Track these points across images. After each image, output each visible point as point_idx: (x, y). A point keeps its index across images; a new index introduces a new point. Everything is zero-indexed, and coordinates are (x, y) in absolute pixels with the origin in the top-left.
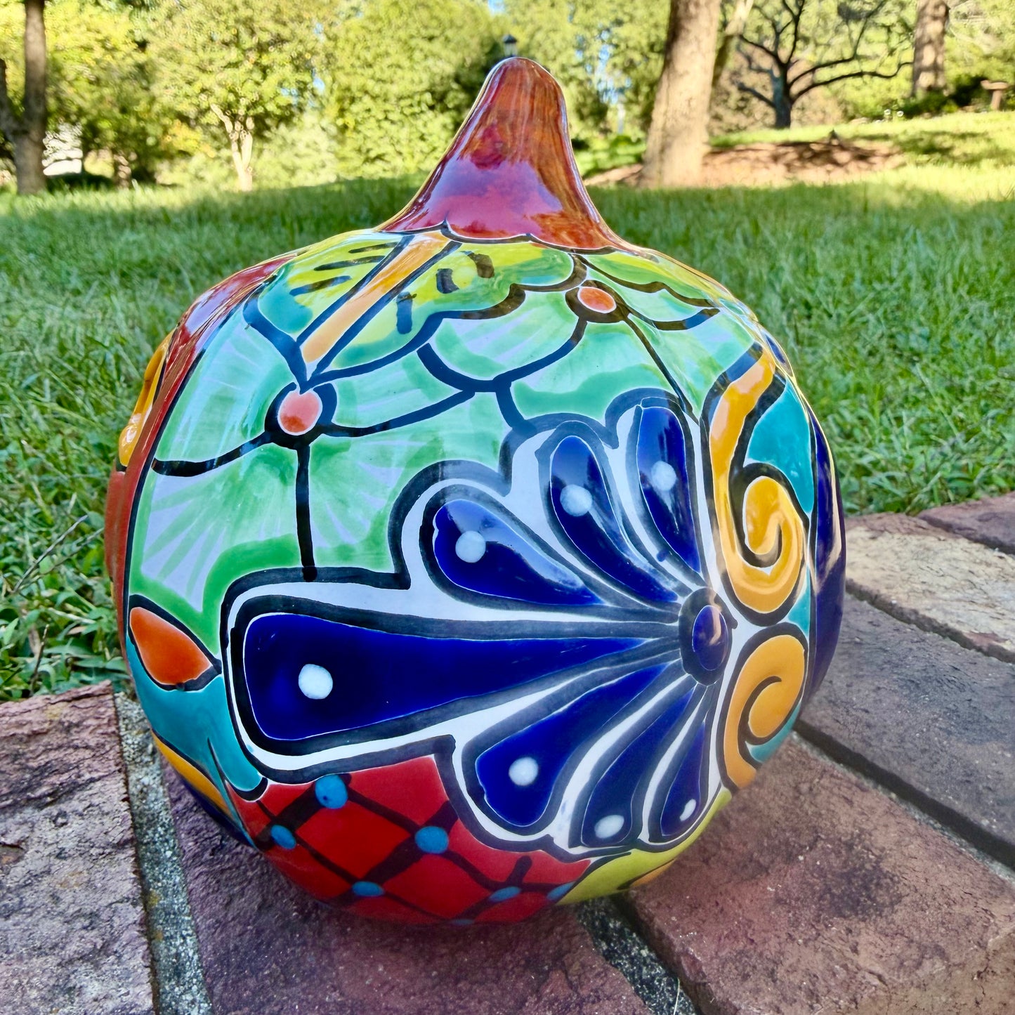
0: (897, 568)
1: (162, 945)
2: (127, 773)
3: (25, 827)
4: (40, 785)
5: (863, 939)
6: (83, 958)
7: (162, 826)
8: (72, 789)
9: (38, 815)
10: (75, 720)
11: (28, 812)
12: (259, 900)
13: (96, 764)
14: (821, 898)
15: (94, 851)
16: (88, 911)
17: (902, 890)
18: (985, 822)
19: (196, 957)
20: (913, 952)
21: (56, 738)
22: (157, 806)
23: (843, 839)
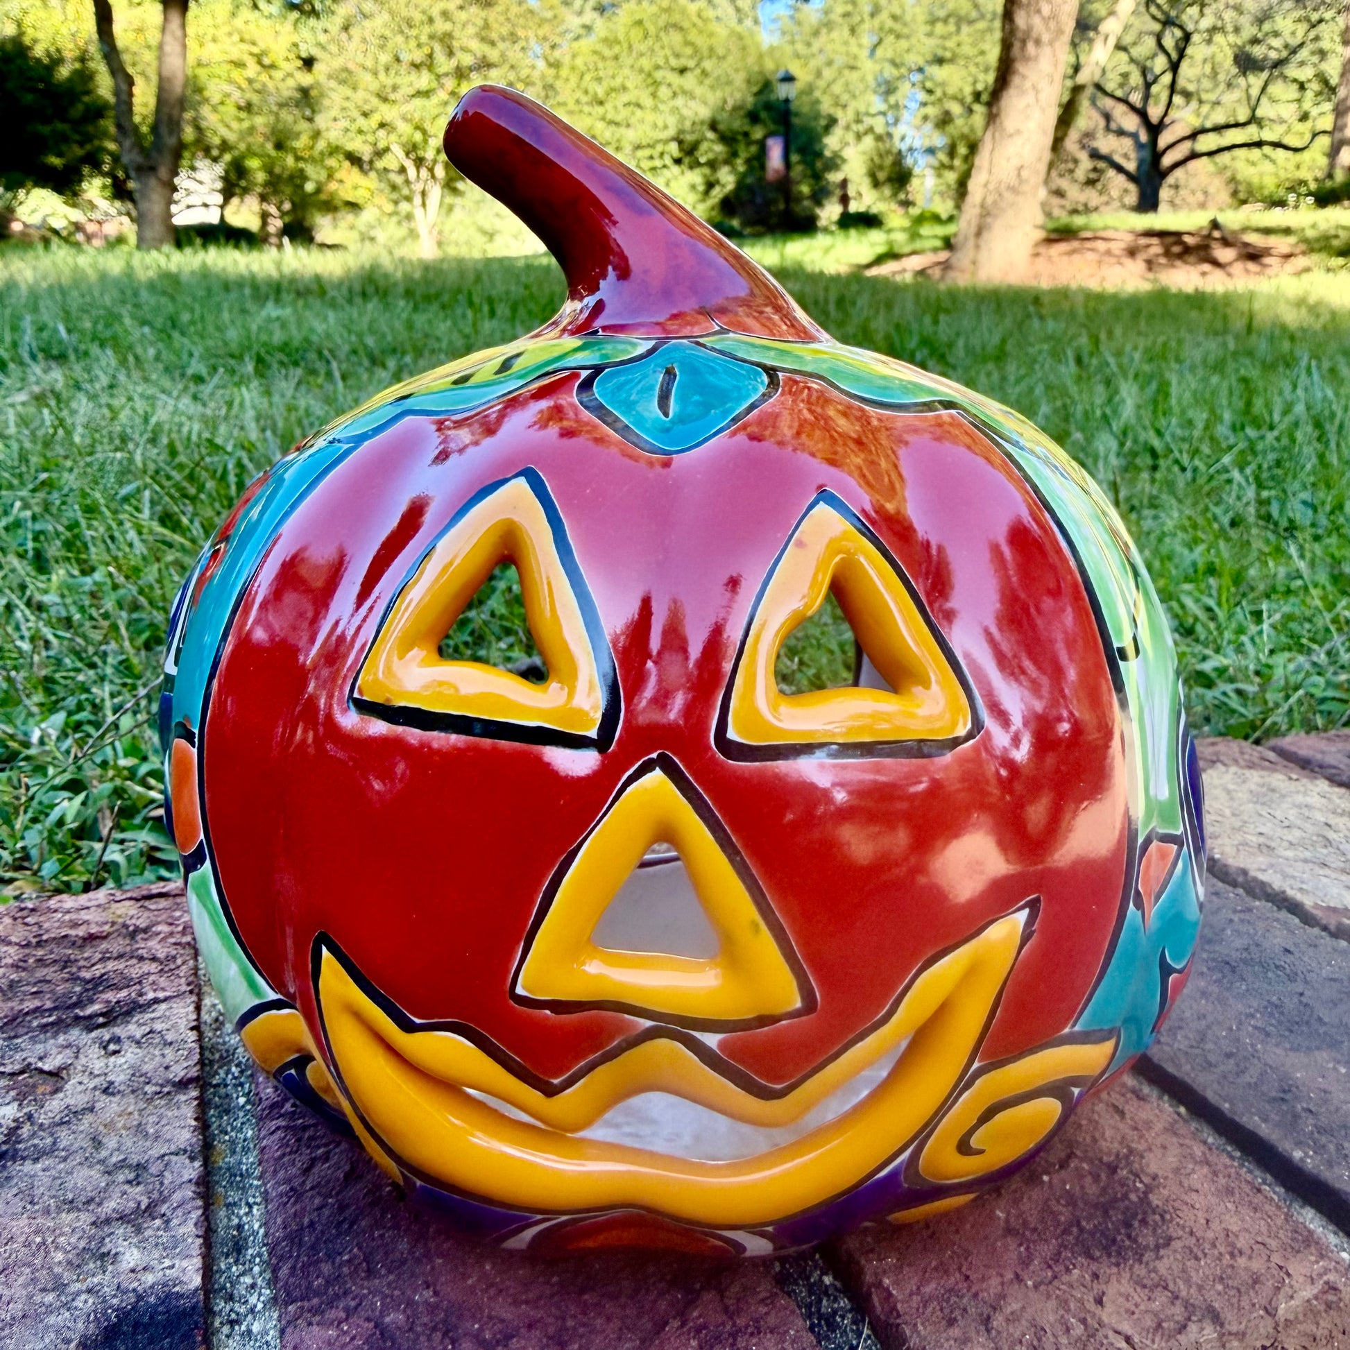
0: (1227, 812)
1: (222, 1213)
2: (200, 996)
3: (68, 1052)
4: (92, 1001)
5: (1112, 1290)
6: (123, 1218)
7: (237, 1065)
8: (130, 1010)
9: (86, 1038)
10: (142, 923)
11: (75, 1034)
12: (347, 1168)
13: (163, 981)
14: (1066, 1232)
15: (150, 1089)
16: (135, 1162)
17: (1173, 1231)
18: (1297, 1154)
19: (262, 1231)
20: (1178, 1311)
21: (116, 945)
23: (1105, 1159)
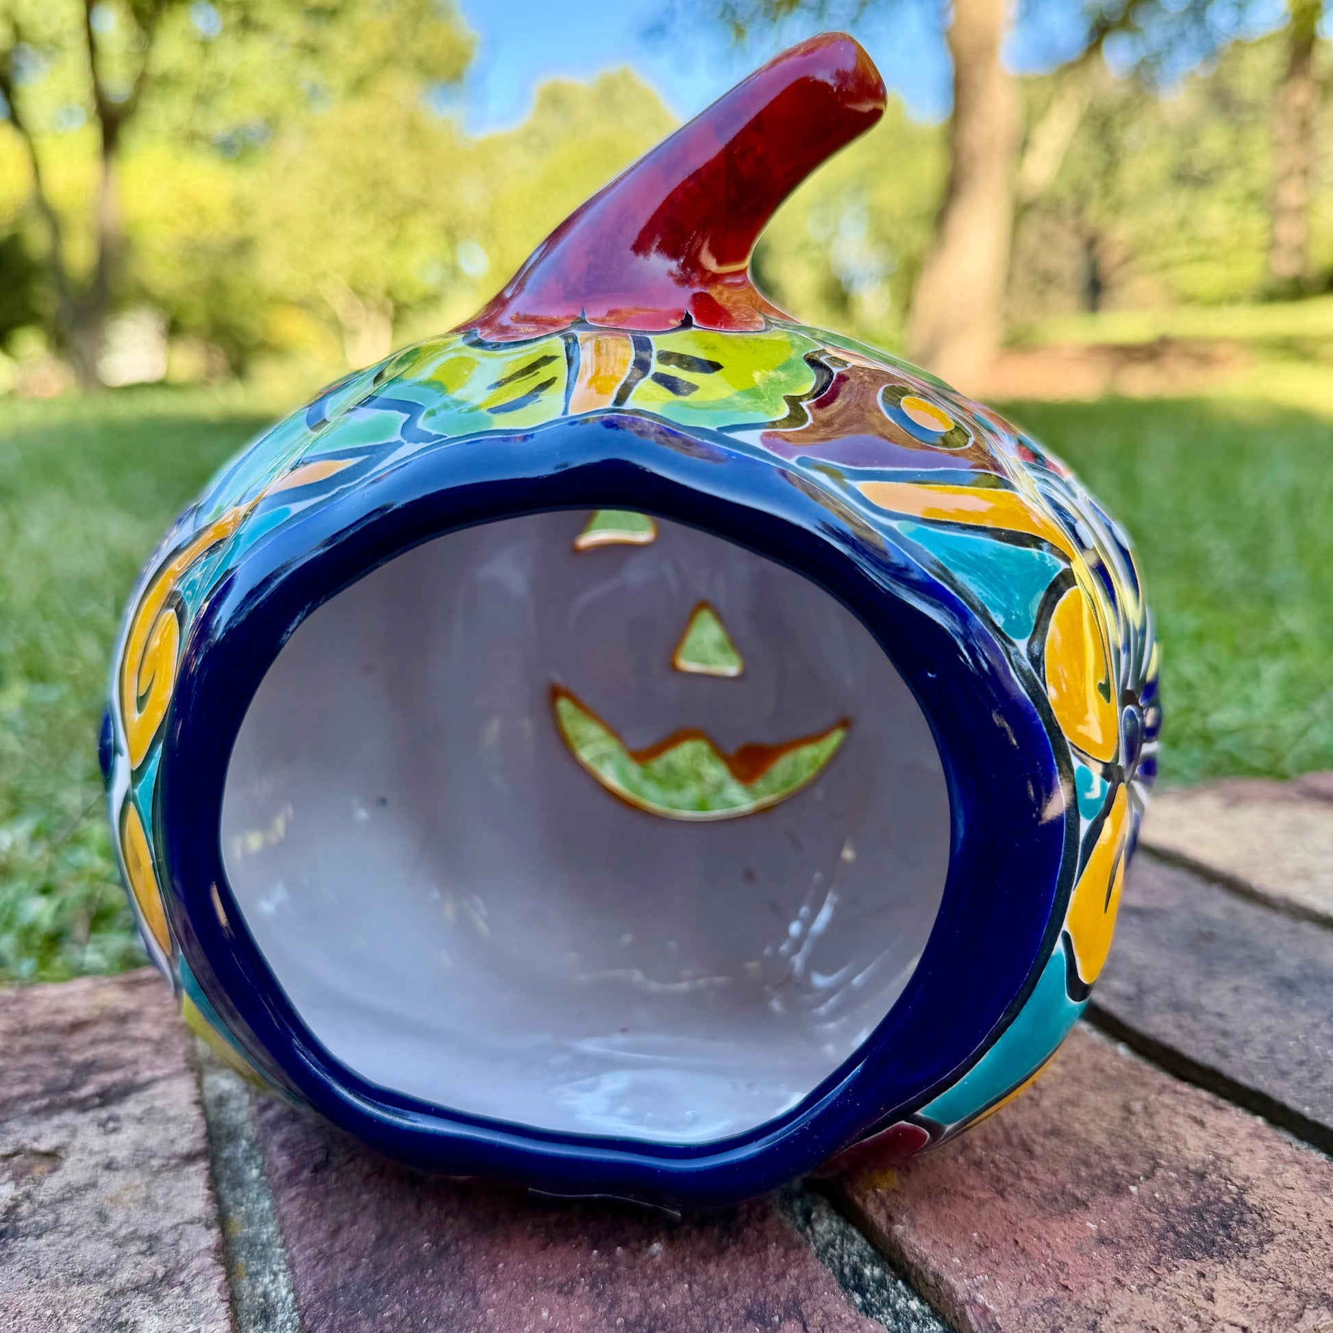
1: (245, 1282)
2: (200, 1073)
3: (65, 1132)
4: (84, 1083)
5: (1220, 1285)
6: (138, 1288)
8: (125, 1091)
9: (81, 1119)
10: (133, 1007)
11: (68, 1117)
12: (379, 1228)
13: (159, 1060)
14: (1162, 1237)
15: (156, 1163)
16: (147, 1233)
17: (1274, 1227)
19: (291, 1296)
20: (1291, 1301)
21: (106, 1030)
22: (241, 1116)
23: (1192, 1167)
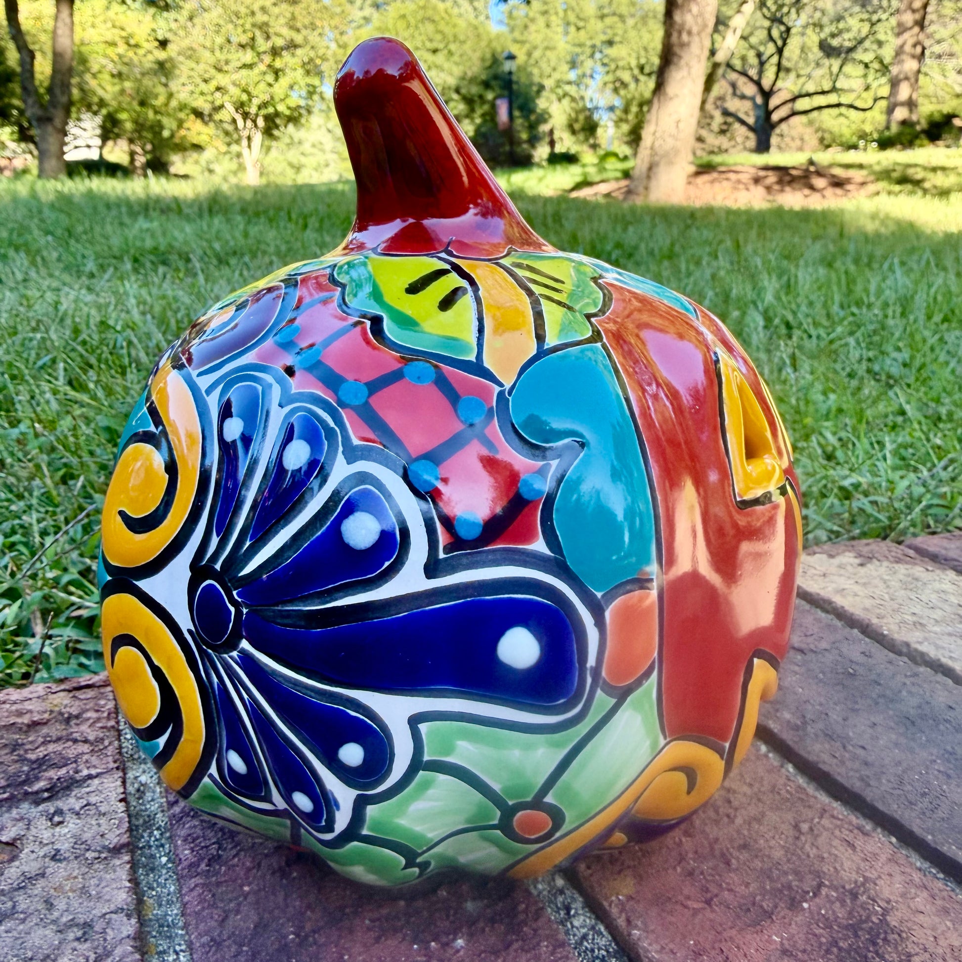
0: (887, 597)
2: (124, 771)
3: (20, 824)
4: (37, 779)
7: (158, 829)
8: (69, 785)
9: (35, 811)
10: (74, 711)
11: (25, 807)
12: (255, 918)
13: (94, 760)
15: (90, 855)
16: (82, 921)
17: (911, 948)
21: (54, 730)
22: (154, 807)
23: (847, 887)
